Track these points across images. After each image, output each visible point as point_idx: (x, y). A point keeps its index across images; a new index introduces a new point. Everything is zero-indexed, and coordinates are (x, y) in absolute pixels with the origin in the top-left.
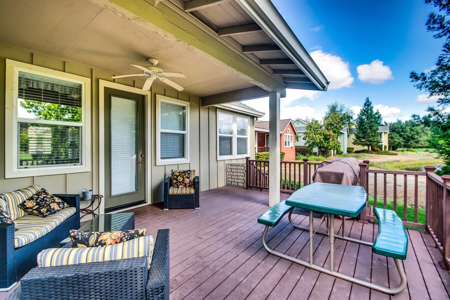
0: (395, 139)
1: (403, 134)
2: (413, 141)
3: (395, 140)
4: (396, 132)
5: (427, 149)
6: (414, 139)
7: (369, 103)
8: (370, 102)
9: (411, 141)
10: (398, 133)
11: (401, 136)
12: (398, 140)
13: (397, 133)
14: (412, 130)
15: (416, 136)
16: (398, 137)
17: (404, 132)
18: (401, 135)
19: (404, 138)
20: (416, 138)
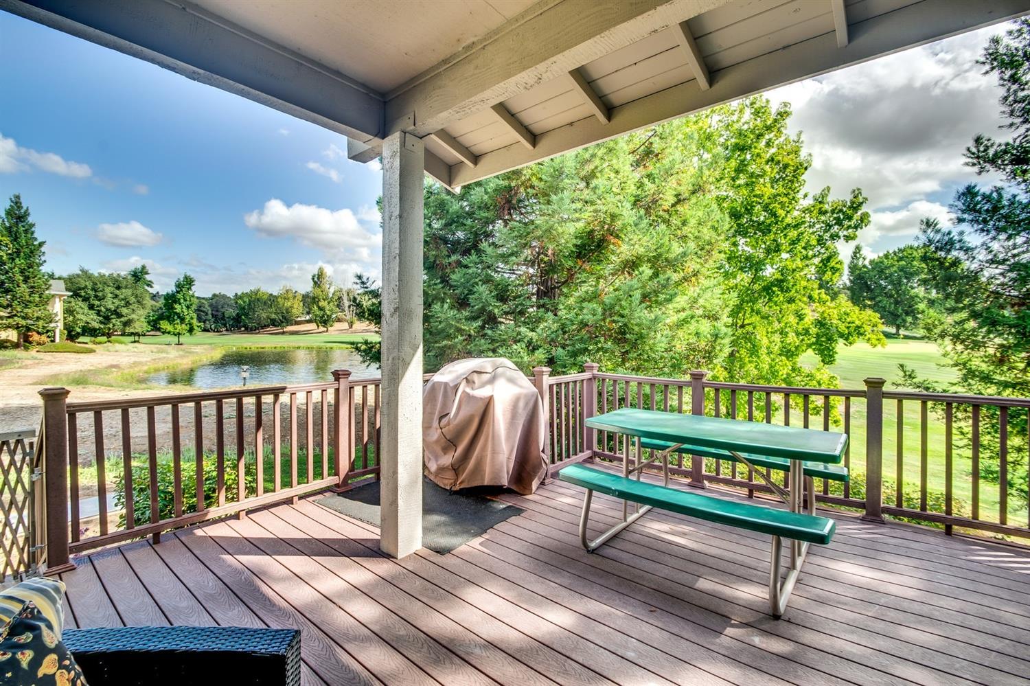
0: (78, 313)
1: (96, 303)
2: (119, 320)
3: (78, 316)
4: (81, 296)
5: (137, 338)
6: (119, 315)
7: (22, 211)
8: (25, 208)
9: (114, 321)
10: (86, 299)
11: (91, 307)
12: (86, 316)
13: (83, 301)
14: (116, 296)
15: (124, 311)
16: (86, 310)
17: (99, 300)
18: (94, 305)
19: (98, 314)
20: (124, 314)
